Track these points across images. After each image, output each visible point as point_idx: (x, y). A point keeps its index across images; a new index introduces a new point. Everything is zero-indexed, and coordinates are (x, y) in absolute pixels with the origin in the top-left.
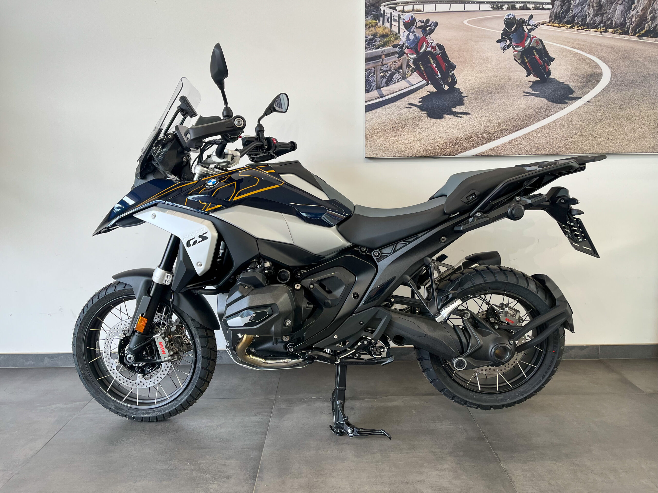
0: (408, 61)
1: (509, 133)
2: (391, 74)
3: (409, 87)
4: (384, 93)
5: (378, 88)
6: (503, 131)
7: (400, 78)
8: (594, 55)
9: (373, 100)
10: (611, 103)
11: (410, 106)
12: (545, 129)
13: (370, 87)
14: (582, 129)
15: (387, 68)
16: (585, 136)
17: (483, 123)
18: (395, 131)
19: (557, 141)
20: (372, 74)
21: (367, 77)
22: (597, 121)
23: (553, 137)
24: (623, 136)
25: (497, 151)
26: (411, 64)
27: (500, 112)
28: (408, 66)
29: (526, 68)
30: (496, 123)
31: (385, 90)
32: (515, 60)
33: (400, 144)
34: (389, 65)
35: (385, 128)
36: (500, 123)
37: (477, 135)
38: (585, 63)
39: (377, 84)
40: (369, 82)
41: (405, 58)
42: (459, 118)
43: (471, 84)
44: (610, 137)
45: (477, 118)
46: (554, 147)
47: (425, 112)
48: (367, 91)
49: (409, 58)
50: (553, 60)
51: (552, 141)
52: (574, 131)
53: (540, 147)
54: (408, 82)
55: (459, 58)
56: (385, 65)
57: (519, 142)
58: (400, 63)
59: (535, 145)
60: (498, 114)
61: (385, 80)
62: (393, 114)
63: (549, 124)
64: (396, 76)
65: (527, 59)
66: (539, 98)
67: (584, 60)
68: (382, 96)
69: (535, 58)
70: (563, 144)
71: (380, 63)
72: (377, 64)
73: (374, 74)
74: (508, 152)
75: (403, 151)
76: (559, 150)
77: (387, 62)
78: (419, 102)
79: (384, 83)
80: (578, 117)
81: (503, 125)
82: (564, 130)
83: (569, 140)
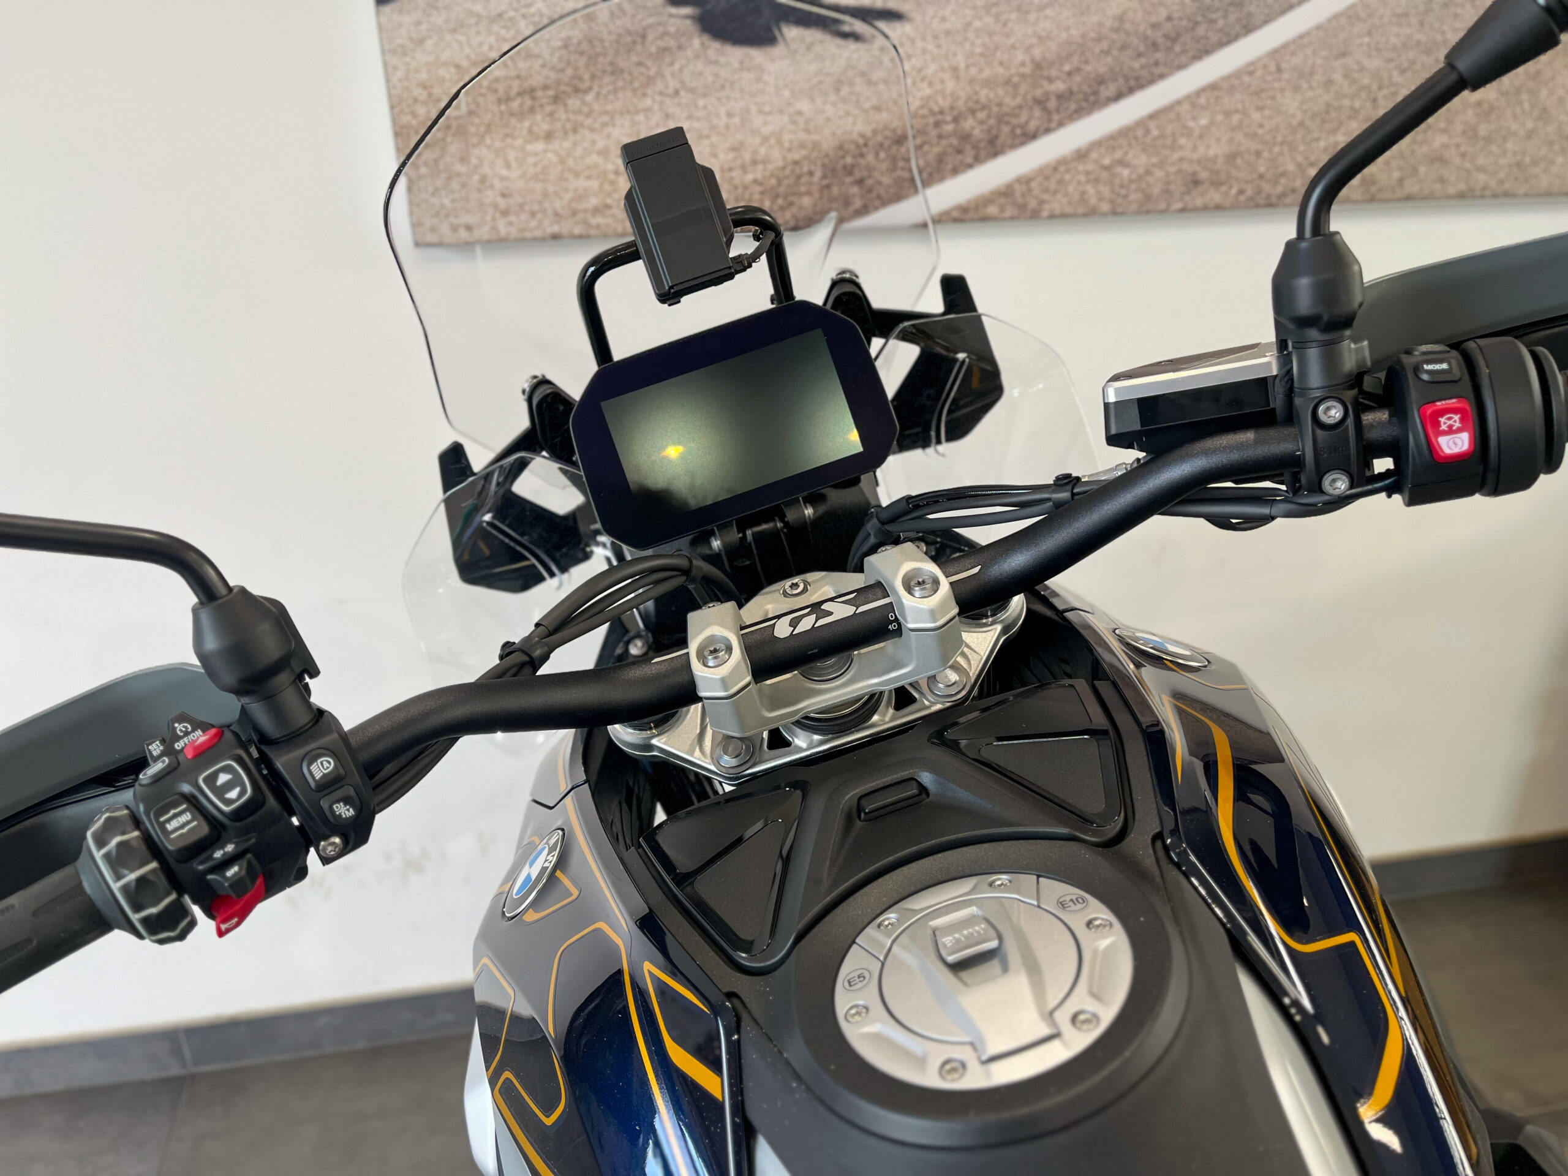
1: (1079, 113)
6: (1052, 104)
12: (1231, 90)
14: (1380, 88)
17: (962, 66)
18: (548, 109)
19: (1277, 149)
23: (1260, 131)
24: (1530, 125)
25: (1020, 200)
30: (1023, 64)
33: (577, 174)
35: (495, 91)
36: (1038, 66)
37: (937, 124)
42: (852, 46)
44: (1483, 129)
45: (936, 37)
46: (1261, 177)
47: (687, 10)
51: (1254, 146)
52: (1347, 102)
53: (1204, 175)
57: (1118, 155)
59: (1185, 166)
60: (1032, 17)
62: (524, 16)
63: (1249, 69)
70: (1300, 159)
74: (1070, 203)
75: (596, 211)
76: (1279, 189)
80: (1369, 34)
81: (1054, 73)
82: (1309, 94)
83: (1322, 144)
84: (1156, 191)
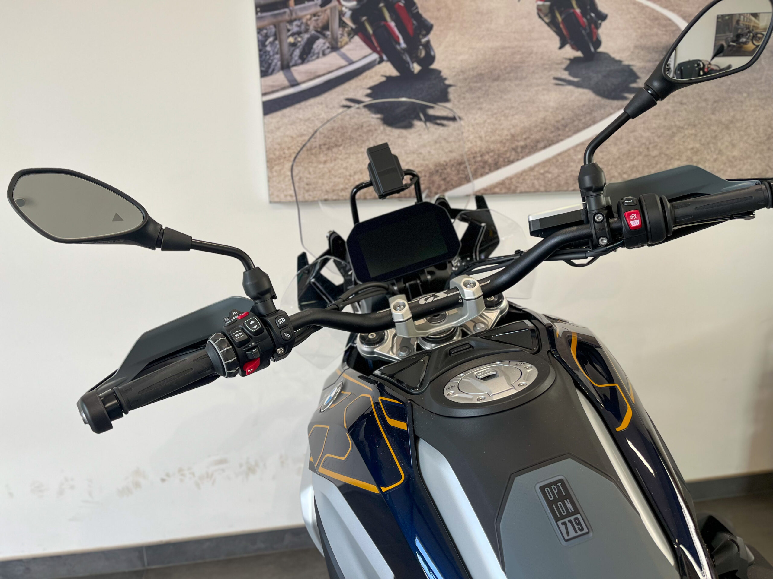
0: (341, 14)
1: (530, 153)
2: (308, 39)
3: (345, 66)
4: (298, 77)
5: (286, 67)
6: (519, 150)
7: (328, 48)
8: (673, 11)
9: (277, 91)
10: (698, 99)
11: (348, 103)
13: (270, 64)
14: (650, 143)
15: (299, 26)
16: (654, 157)
17: (483, 136)
18: (325, 152)
20: (271, 39)
21: (262, 45)
22: (675, 130)
24: (715, 156)
25: (508, 186)
26: (347, 19)
27: (513, 115)
28: (342, 24)
29: (559, 32)
30: (507, 135)
31: (299, 72)
32: (540, 17)
33: (335, 176)
34: (304, 20)
36: (513, 136)
37: (474, 158)
38: (659, 24)
39: (282, 59)
40: (266, 56)
41: (335, 7)
42: (441, 128)
43: (462, 61)
45: (473, 126)
47: (379, 116)
48: (265, 72)
49: (344, 9)
50: (603, 17)
52: (636, 149)
54: (344, 57)
55: (439, 10)
56: (295, 20)
57: (546, 169)
58: (326, 18)
60: (510, 118)
61: (297, 52)
62: (318, 119)
64: (320, 44)
65: (561, 15)
66: (581, 90)
67: (656, 19)
68: (294, 83)
69: (574, 13)
70: (619, 171)
71: (287, 17)
72: (280, 18)
73: (275, 39)
74: (528, 187)
75: (342, 190)
77: (300, 14)
78: (368, 95)
79: (296, 58)
80: (644, 123)
81: (519, 138)
82: (621, 146)
83: (628, 165)
84: (562, 183)
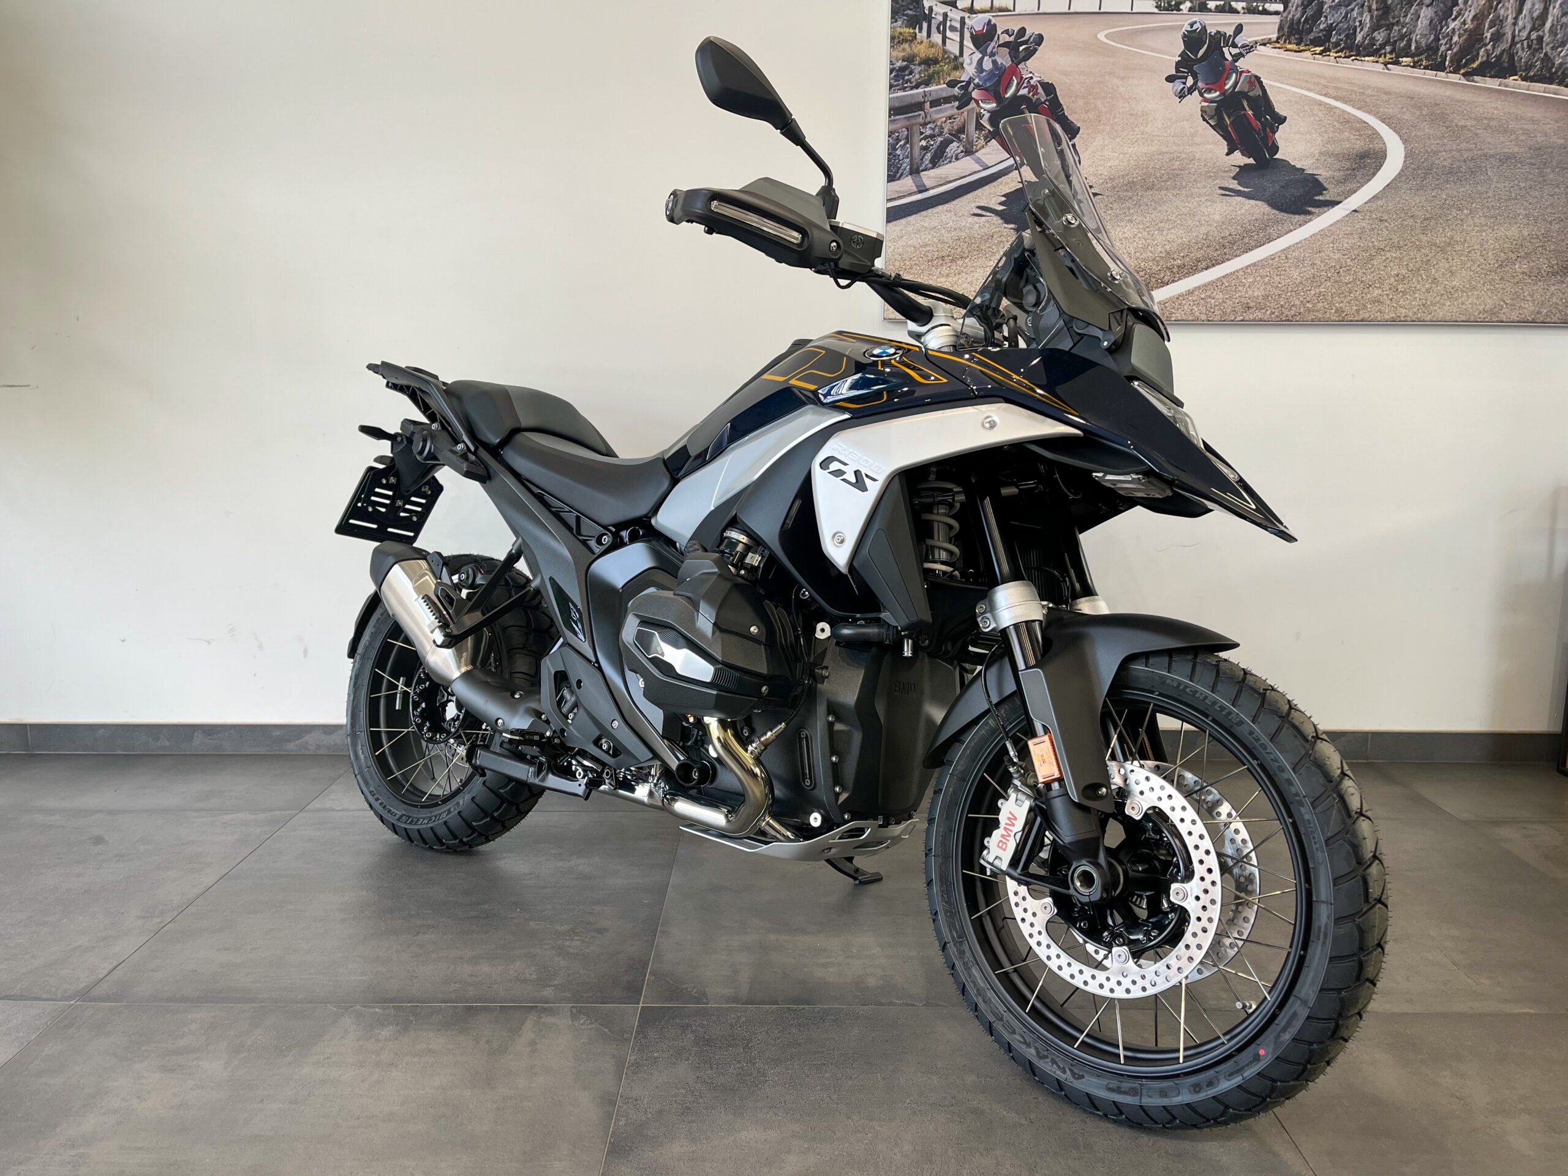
0: (979, 116)
1: (1188, 274)
2: (942, 142)
3: (979, 171)
4: (928, 183)
5: (915, 171)
6: (1175, 270)
7: (962, 152)
8: (1370, 112)
9: (904, 197)
10: (1403, 215)
11: (979, 212)
12: (1263, 267)
13: (899, 168)
14: (1341, 268)
15: (933, 129)
16: (1347, 284)
17: (1133, 252)
18: (949, 265)
19: (1289, 294)
20: (902, 143)
21: (892, 148)
22: (1373, 252)
23: (1279, 285)
24: (1428, 286)
26: (985, 122)
27: (1169, 230)
28: (979, 127)
29: (1226, 136)
30: (1161, 252)
31: (929, 177)
32: (1204, 120)
34: (939, 123)
35: (927, 256)
36: (1168, 253)
38: (1351, 128)
39: (911, 164)
40: (895, 160)
41: (973, 108)
43: (1110, 167)
44: (1401, 287)
45: (1121, 240)
46: (1282, 306)
47: (1012, 226)
48: (891, 178)
49: (982, 111)
50: (1282, 120)
51: (1277, 292)
52: (1323, 273)
53: (1252, 304)
54: (979, 161)
55: (1087, 112)
56: (930, 122)
57: (1209, 293)
58: (962, 120)
59: (1243, 300)
60: (1165, 233)
61: (929, 156)
62: (944, 228)
63: (1272, 257)
64: (954, 148)
65: (1229, 118)
66: (1252, 202)
67: (1348, 122)
68: (922, 189)
69: (1246, 116)
70: (1301, 299)
71: (921, 120)
72: (914, 121)
73: (907, 143)
74: (1185, 314)
76: (1293, 312)
77: (935, 116)
78: (1001, 204)
79: (927, 162)
80: (1333, 242)
81: (1176, 256)
82: (1303, 269)
83: (1313, 292)
84: (1229, 311)
